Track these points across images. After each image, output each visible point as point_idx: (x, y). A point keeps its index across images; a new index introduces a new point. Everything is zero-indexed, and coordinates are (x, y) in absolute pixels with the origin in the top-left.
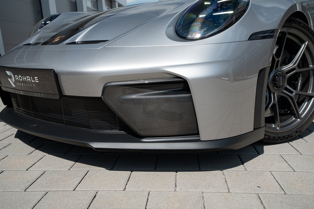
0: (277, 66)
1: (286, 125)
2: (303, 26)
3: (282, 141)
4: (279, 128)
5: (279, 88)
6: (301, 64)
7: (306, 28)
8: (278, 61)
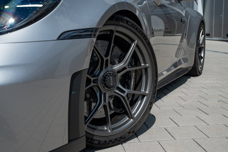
0: (107, 65)
1: (117, 127)
2: (131, 25)
3: (114, 144)
4: (110, 131)
5: (110, 88)
6: (133, 63)
7: (134, 27)
8: (107, 60)
